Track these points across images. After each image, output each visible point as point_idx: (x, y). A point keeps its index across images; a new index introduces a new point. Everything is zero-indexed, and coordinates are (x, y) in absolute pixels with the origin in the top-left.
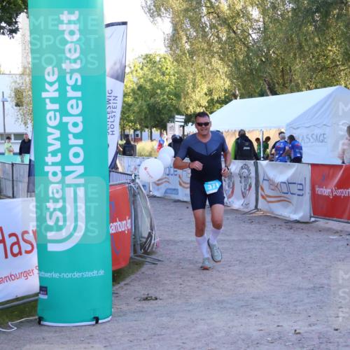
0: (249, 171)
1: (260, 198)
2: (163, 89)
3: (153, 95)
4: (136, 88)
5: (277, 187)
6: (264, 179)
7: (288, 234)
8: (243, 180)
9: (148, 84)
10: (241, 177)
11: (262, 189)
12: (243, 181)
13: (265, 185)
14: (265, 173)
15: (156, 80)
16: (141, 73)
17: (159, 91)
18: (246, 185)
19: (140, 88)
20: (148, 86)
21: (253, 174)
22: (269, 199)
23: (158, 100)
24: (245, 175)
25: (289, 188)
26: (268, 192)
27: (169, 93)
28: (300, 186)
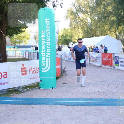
1: (90, 61)
2: (68, 36)
3: (66, 37)
4: (62, 35)
5: (94, 58)
7: (96, 69)
9: (65, 34)
11: (91, 59)
13: (91, 58)
14: (91, 55)
15: (66, 34)
16: (63, 32)
17: (67, 36)
19: (63, 35)
20: (64, 35)
22: (92, 61)
23: (67, 38)
25: (96, 58)
26: (92, 59)
27: (69, 37)
28: (99, 58)
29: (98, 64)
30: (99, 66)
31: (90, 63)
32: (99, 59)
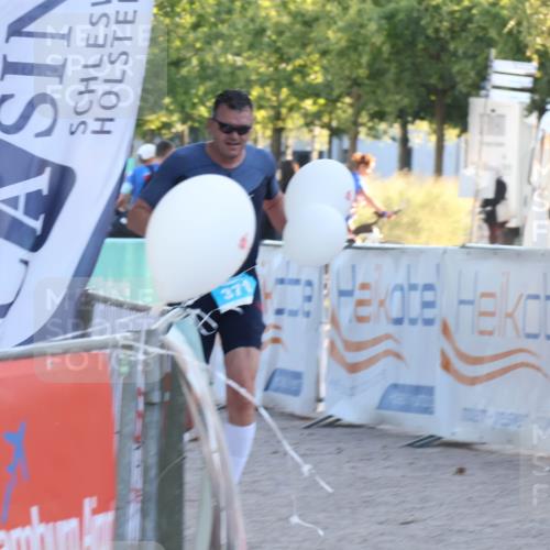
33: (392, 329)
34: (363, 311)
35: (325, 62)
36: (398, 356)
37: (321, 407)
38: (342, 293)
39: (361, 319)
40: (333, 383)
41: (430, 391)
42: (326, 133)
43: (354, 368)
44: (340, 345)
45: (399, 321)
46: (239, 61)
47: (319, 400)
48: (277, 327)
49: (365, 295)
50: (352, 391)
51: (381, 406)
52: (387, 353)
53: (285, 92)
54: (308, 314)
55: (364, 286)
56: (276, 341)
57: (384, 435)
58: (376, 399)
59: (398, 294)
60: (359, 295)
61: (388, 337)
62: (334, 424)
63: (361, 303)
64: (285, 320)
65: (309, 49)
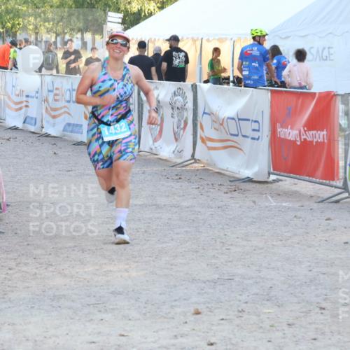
0: (185, 98)
5: (222, 124)
6: (204, 113)
8: (176, 112)
10: (173, 108)
11: (202, 128)
12: (175, 116)
13: (205, 121)
14: (206, 103)
18: (179, 121)
21: (190, 105)
22: (210, 144)
24: (179, 105)
25: (239, 127)
26: (209, 132)
28: (255, 126)
29: (248, 166)
30: (250, 180)
31: (196, 156)
32: (256, 135)
33: (66, 104)
34: (57, 98)
35: (52, 10)
36: (69, 114)
37: (44, 130)
38: (49, 91)
39: (56, 100)
40: (48, 122)
41: (81, 126)
42: (55, 35)
43: (54, 117)
44: (49, 109)
45: (69, 102)
46: (20, 7)
47: (43, 127)
48: (27, 102)
49: (57, 92)
50: (54, 125)
51: (64, 131)
52: (65, 112)
53: (38, 19)
54: (37, 98)
55: (57, 89)
56: (27, 106)
57: (65, 140)
58: (62, 129)
59: (68, 92)
60: (55, 92)
61: (65, 107)
62: (48, 136)
63: (56, 95)
64: (29, 99)
65: (46, 5)
